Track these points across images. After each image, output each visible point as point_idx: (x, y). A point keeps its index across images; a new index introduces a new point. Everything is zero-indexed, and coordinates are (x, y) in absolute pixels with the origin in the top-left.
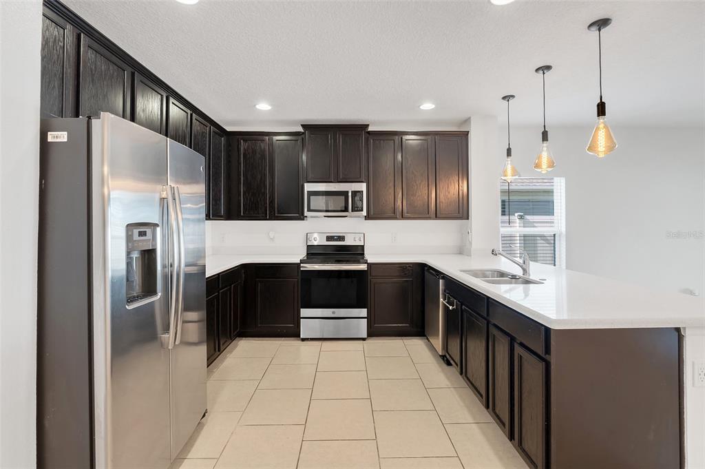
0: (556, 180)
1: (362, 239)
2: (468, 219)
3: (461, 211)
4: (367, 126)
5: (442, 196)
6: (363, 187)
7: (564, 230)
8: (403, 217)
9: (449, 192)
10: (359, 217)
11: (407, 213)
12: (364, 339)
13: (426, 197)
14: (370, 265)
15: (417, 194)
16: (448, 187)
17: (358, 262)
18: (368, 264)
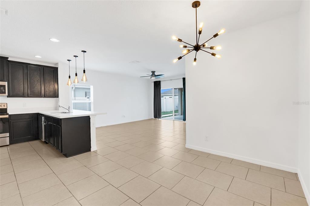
0: (91, 86)
1: (6, 106)
2: (58, 97)
3: (55, 95)
4: (8, 58)
5: (47, 89)
6: (6, 84)
7: (93, 101)
8: (28, 97)
9: (50, 88)
10: (4, 96)
11: (30, 95)
12: (7, 146)
13: (39, 89)
14: (10, 116)
15: (35, 88)
16: (49, 86)
17: (4, 115)
18: (9, 115)
